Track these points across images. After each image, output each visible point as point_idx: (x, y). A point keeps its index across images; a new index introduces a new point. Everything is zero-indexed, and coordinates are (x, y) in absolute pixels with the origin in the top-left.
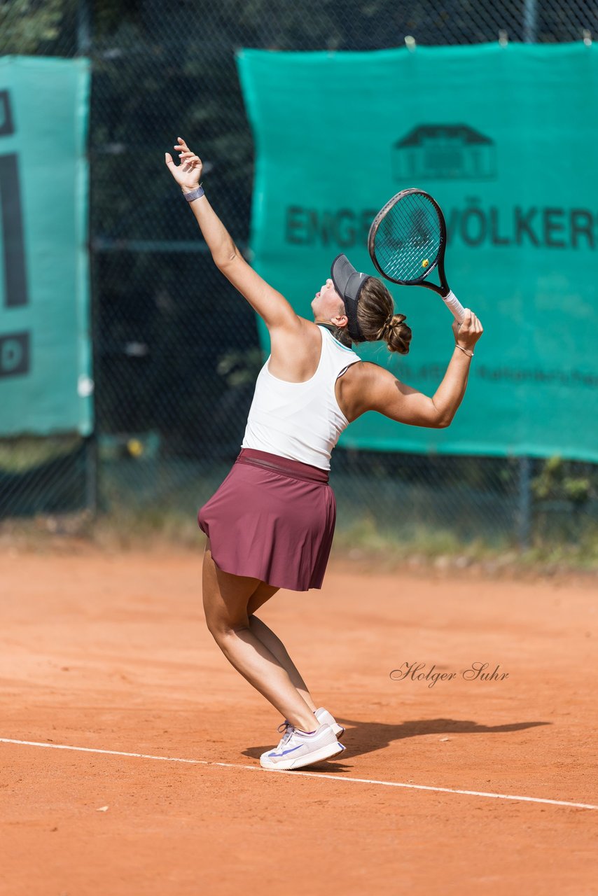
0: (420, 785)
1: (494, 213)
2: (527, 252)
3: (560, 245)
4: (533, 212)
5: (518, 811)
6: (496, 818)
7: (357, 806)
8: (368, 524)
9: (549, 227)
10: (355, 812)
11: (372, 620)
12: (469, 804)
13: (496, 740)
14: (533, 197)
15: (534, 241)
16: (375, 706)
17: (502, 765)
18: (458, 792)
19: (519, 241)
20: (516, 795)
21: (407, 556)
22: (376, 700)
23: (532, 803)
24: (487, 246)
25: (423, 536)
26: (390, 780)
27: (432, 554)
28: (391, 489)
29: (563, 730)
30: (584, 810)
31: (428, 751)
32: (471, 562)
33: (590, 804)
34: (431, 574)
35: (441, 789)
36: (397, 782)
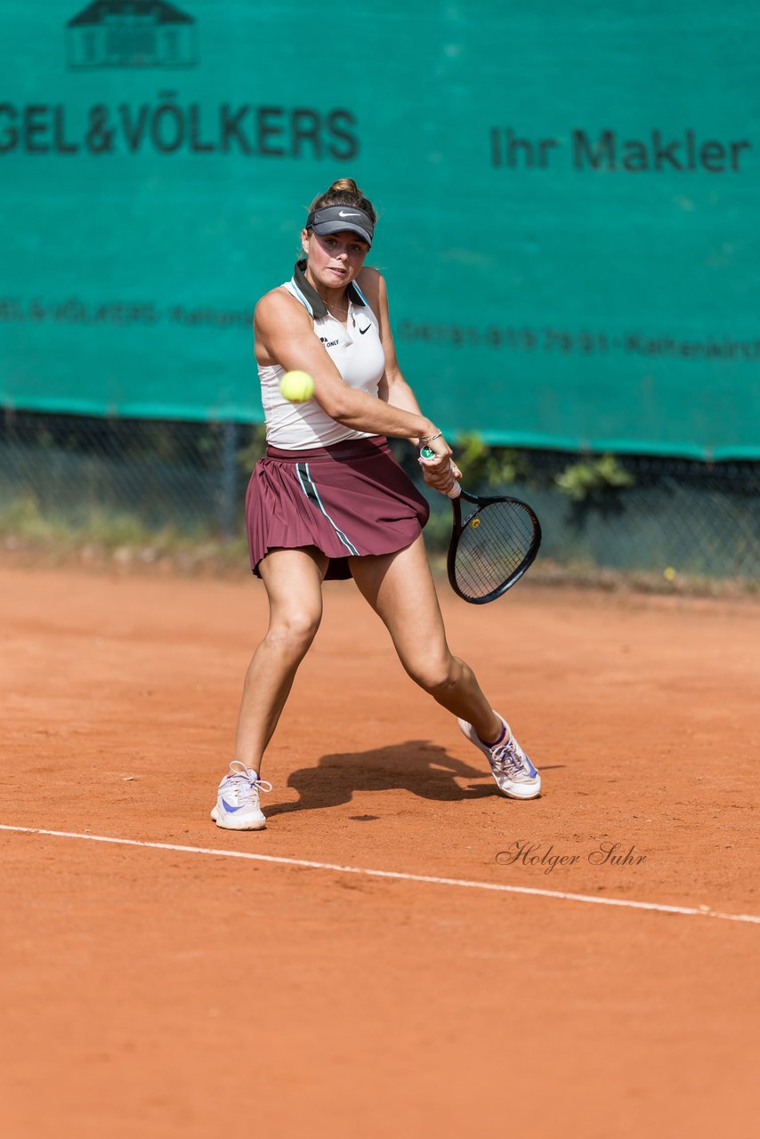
0: (99, 835)
1: (194, 110)
2: (236, 163)
3: (278, 153)
4: (243, 111)
5: (224, 869)
6: (196, 877)
7: (20, 862)
8: (30, 505)
9: (265, 131)
10: (17, 869)
11: (35, 627)
12: (162, 860)
13: (195, 779)
14: (245, 91)
15: (246, 149)
16: (40, 735)
17: (203, 811)
18: (147, 844)
19: (225, 147)
20: (221, 849)
21: (79, 546)
22: (41, 728)
23: (243, 860)
24: (184, 152)
25: (99, 520)
26: (61, 829)
27: (110, 545)
28: (59, 462)
29: (280, 767)
30: (309, 868)
31: (108, 792)
32: (160, 555)
33: (317, 861)
34: (110, 569)
35: (126, 841)
36: (68, 831)
